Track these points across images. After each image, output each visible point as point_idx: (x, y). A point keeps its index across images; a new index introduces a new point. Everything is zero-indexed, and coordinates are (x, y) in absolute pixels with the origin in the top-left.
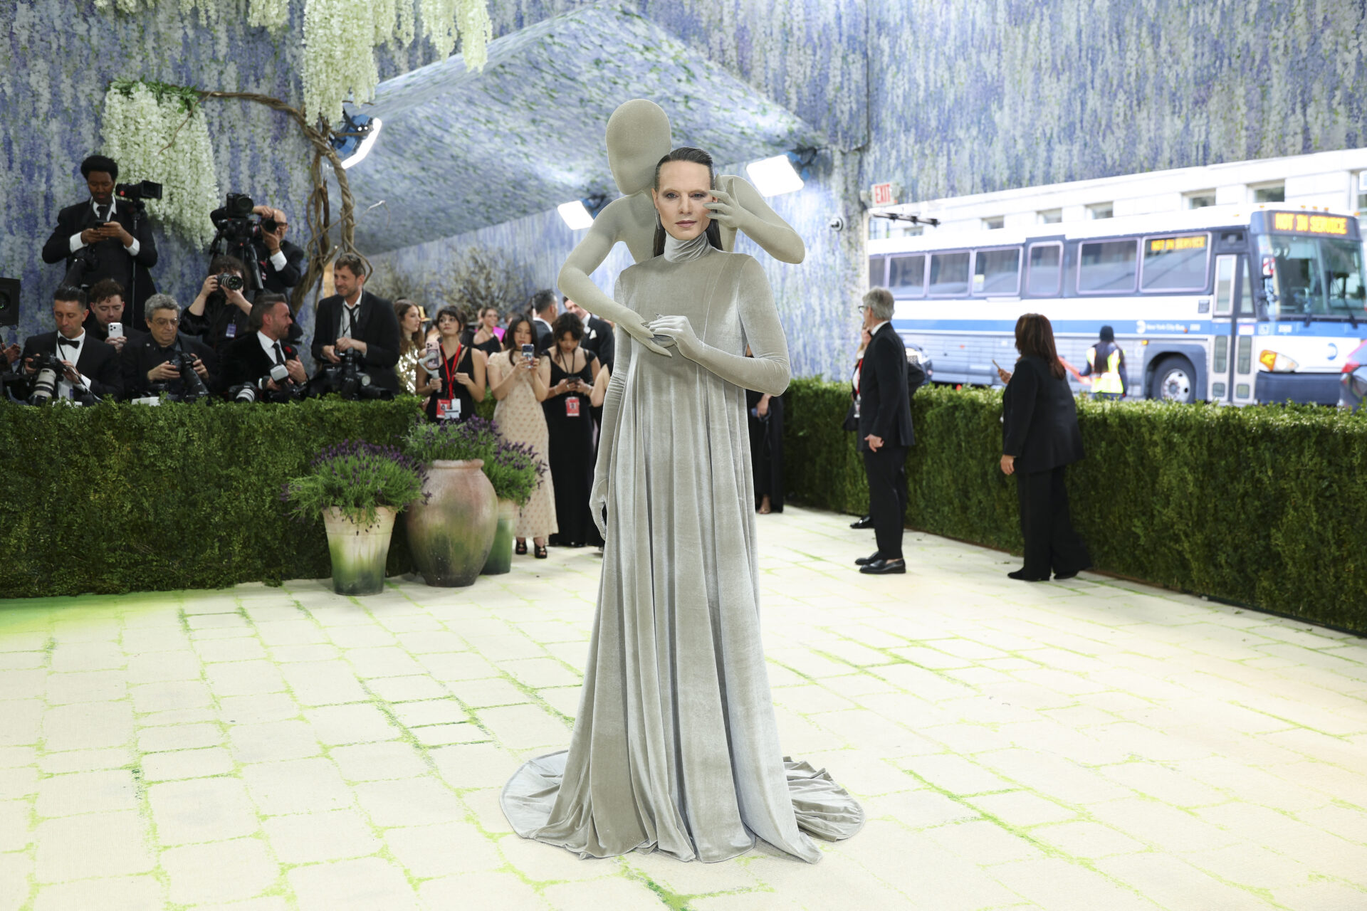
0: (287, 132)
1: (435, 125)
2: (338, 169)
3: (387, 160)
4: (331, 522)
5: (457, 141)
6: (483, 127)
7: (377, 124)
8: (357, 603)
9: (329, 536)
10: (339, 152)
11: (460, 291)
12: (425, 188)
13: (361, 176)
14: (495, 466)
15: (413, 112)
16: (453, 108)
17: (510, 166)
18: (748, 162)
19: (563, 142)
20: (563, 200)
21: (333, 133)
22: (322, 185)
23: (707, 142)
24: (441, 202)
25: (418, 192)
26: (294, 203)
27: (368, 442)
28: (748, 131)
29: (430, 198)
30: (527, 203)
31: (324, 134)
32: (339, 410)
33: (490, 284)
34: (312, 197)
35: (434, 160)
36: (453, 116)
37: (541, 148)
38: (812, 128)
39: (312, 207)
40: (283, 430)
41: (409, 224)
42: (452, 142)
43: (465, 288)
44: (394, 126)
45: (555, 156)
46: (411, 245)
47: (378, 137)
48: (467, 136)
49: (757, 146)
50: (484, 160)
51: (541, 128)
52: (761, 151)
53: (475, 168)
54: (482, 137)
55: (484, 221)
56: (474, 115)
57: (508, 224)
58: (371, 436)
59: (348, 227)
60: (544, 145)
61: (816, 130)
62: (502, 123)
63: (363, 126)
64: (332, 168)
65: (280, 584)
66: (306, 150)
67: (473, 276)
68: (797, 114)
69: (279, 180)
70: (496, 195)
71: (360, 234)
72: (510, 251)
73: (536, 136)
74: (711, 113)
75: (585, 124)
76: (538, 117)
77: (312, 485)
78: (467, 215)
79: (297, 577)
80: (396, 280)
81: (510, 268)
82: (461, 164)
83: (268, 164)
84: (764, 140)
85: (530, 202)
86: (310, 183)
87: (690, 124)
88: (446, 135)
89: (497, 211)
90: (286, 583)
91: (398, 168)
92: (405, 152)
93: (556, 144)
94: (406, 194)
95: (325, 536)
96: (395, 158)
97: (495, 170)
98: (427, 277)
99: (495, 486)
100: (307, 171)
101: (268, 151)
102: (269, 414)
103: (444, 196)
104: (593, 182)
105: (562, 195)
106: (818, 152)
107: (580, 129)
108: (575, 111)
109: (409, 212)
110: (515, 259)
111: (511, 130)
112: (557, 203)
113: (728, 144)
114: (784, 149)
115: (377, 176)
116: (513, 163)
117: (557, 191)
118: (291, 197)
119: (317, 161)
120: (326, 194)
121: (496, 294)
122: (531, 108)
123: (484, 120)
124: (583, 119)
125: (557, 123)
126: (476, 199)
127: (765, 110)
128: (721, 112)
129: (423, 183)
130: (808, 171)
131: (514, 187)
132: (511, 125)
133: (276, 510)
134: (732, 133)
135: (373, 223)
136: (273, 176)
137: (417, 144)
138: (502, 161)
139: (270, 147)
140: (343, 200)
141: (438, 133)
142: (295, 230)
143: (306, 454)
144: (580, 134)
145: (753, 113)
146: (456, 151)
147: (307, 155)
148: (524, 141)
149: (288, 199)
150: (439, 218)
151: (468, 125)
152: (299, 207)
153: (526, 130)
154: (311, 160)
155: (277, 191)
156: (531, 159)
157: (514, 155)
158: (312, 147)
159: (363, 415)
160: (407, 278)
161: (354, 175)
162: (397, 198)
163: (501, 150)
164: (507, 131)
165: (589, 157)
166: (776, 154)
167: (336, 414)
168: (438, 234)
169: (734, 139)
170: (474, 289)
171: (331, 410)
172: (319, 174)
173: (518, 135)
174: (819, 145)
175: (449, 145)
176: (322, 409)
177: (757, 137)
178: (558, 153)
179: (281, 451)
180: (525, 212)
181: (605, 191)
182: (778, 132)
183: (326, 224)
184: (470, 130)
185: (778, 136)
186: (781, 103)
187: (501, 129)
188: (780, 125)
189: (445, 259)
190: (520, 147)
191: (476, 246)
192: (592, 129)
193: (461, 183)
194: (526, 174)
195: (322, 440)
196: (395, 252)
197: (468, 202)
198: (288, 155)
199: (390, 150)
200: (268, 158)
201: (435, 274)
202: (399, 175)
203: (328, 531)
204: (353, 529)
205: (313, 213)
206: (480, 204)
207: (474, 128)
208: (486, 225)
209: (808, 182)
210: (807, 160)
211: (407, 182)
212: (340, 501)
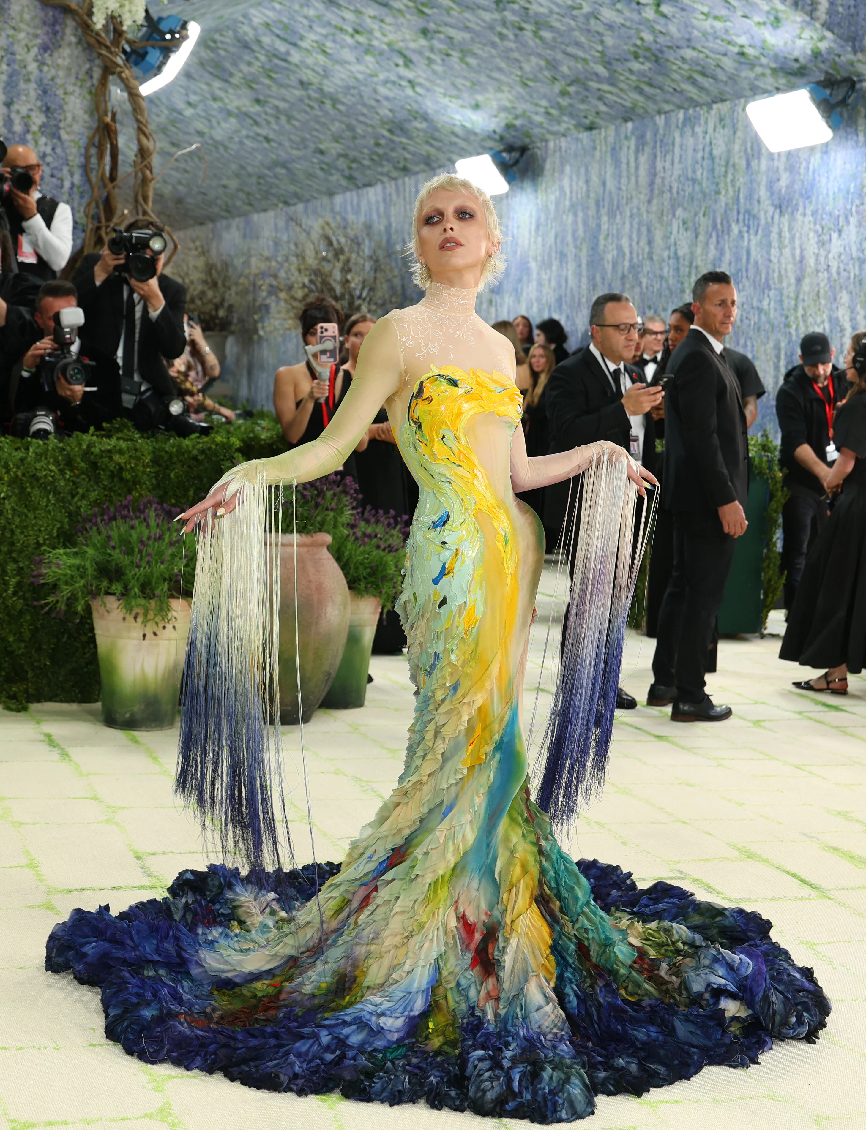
0: (62, 38)
1: (278, 36)
2: (133, 95)
3: (204, 87)
4: (102, 617)
5: (310, 61)
6: (349, 40)
7: (194, 30)
8: (136, 741)
9: (99, 640)
10: (136, 71)
11: (304, 286)
12: (259, 131)
13: (166, 112)
14: (349, 546)
15: (245, 16)
16: (305, 11)
17: (387, 99)
18: (748, 99)
19: (467, 64)
20: (464, 153)
21: (128, 42)
22: (108, 119)
23: (686, 67)
24: (282, 153)
25: (248, 137)
26: (67, 144)
27: (161, 503)
28: (750, 51)
29: (266, 145)
30: (408, 156)
31: (116, 42)
32: (121, 452)
33: (349, 277)
34: (93, 136)
35: (274, 88)
36: (306, 22)
37: (434, 72)
38: (849, 49)
39: (93, 151)
40: (38, 479)
41: (233, 184)
42: (302, 62)
43: (311, 281)
44: (217, 37)
45: (454, 85)
46: (233, 217)
47: (193, 53)
48: (324, 52)
49: (763, 75)
50: (348, 88)
51: (436, 44)
52: (770, 81)
53: (335, 101)
54: (347, 55)
55: (344, 182)
56: (336, 21)
57: (379, 187)
58: (166, 493)
59: (145, 182)
60: (439, 68)
61: (855, 52)
62: (378, 34)
63: (172, 33)
64: (125, 95)
65: (25, 709)
66: (88, 66)
67: (324, 263)
68: (828, 26)
69: (48, 109)
70: (363, 142)
71: (159, 197)
72: (382, 228)
73: (427, 54)
74: (695, 22)
75: (502, 37)
76: (432, 26)
77: (77, 561)
78: (320, 173)
79: (50, 699)
80: (210, 268)
81: (381, 254)
82: (314, 95)
83: (33, 86)
84: (773, 65)
85: (413, 154)
86: (91, 115)
87: (661, 39)
88: (293, 51)
89: (363, 165)
90: (34, 707)
91: (221, 99)
92: (231, 75)
93: (457, 67)
94: (231, 138)
95: (92, 640)
96: (217, 84)
97: (365, 105)
98: (256, 265)
99: (346, 576)
100: (88, 97)
101: (33, 67)
102: (19, 454)
103: (287, 144)
104: (509, 127)
105: (462, 143)
106: (858, 86)
107: (494, 45)
108: (487, 16)
109: (234, 167)
110: (388, 241)
111: (389, 45)
112: (454, 157)
113: (719, 71)
114: (804, 80)
115: (189, 112)
116: (391, 95)
117: (455, 139)
118: (64, 136)
119: (103, 82)
120: (116, 132)
121: (358, 293)
122: (422, 12)
123: (350, 30)
124: (499, 29)
125: (458, 35)
126: (334, 148)
127: (777, 19)
128: (710, 21)
129: (256, 123)
130: (841, 115)
131: (390, 131)
132: (391, 37)
133: (25, 599)
134: (725, 54)
135: (180, 183)
136: (39, 103)
137: (249, 64)
138: (375, 91)
139: (36, 60)
140: (139, 140)
141: (282, 47)
142: (67, 184)
143: (70, 515)
144: (493, 51)
145: (759, 23)
146: (308, 75)
147: (89, 73)
148: (408, 62)
149: (59, 138)
150: (276, 177)
151: (325, 36)
152: (74, 151)
153: (412, 45)
154: (95, 81)
155: (44, 125)
156: (418, 89)
157: (394, 83)
158: (98, 62)
159: (155, 461)
160: (226, 265)
161: (155, 110)
162: (217, 144)
163: (375, 75)
164: (384, 47)
165: (505, 88)
166: (792, 87)
167: (117, 457)
168: (275, 201)
169: (728, 63)
170: (325, 283)
171: (109, 451)
172: (105, 102)
173: (401, 53)
174: (859, 75)
175: (296, 65)
176: (96, 450)
177: (764, 61)
178: (459, 81)
179: (35, 509)
180: (405, 170)
181: (527, 140)
182: (796, 54)
183: (113, 178)
184: (329, 44)
185: (796, 60)
186: (803, 8)
187: (375, 43)
188: (800, 43)
189: (285, 238)
190: (403, 71)
191: (329, 218)
192: (513, 45)
193: (312, 124)
194: (409, 110)
195: (93, 496)
196: (210, 226)
197: (322, 152)
198: (61, 73)
199: (211, 73)
200: (33, 78)
201: (267, 259)
202: (221, 110)
203: (98, 632)
204: (136, 630)
205: (94, 160)
206: (340, 155)
207: (334, 41)
208: (346, 189)
209: (842, 132)
210: (840, 97)
211: (233, 120)
212: (117, 587)
